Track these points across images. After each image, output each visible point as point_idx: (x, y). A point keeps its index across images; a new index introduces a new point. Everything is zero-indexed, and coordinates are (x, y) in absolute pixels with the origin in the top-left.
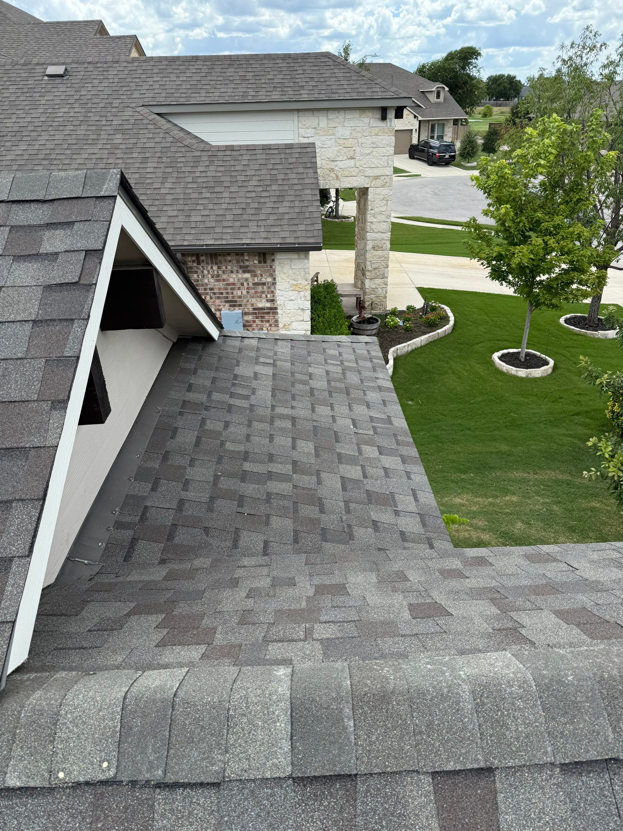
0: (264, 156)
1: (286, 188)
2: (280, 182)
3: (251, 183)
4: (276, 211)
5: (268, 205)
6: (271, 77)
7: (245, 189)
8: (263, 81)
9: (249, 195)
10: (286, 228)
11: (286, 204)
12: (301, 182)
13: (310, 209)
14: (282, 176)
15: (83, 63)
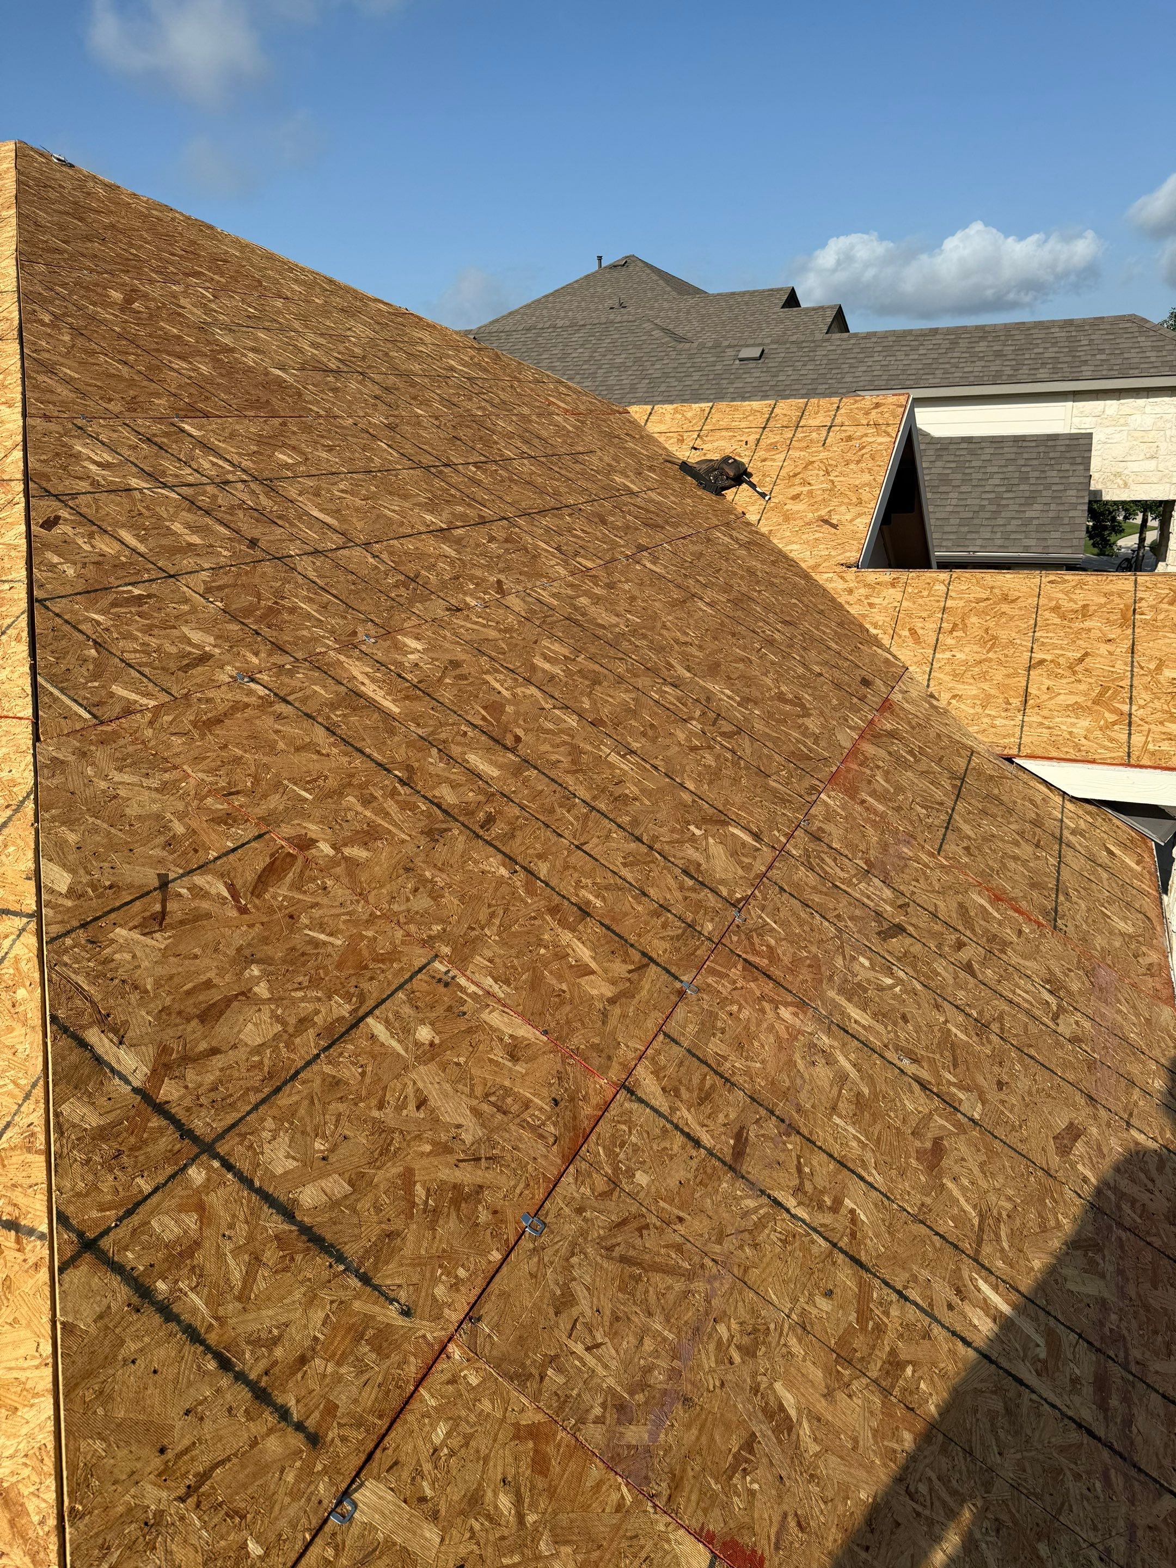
0: (1014, 450)
1: (1041, 487)
2: (1032, 481)
3: (990, 482)
4: (1022, 515)
5: (1011, 508)
6: (1041, 350)
7: (981, 489)
8: (1027, 356)
9: (984, 496)
10: (1033, 535)
11: (1036, 507)
12: (1064, 481)
13: (1072, 514)
14: (1036, 474)
15: (785, 343)
